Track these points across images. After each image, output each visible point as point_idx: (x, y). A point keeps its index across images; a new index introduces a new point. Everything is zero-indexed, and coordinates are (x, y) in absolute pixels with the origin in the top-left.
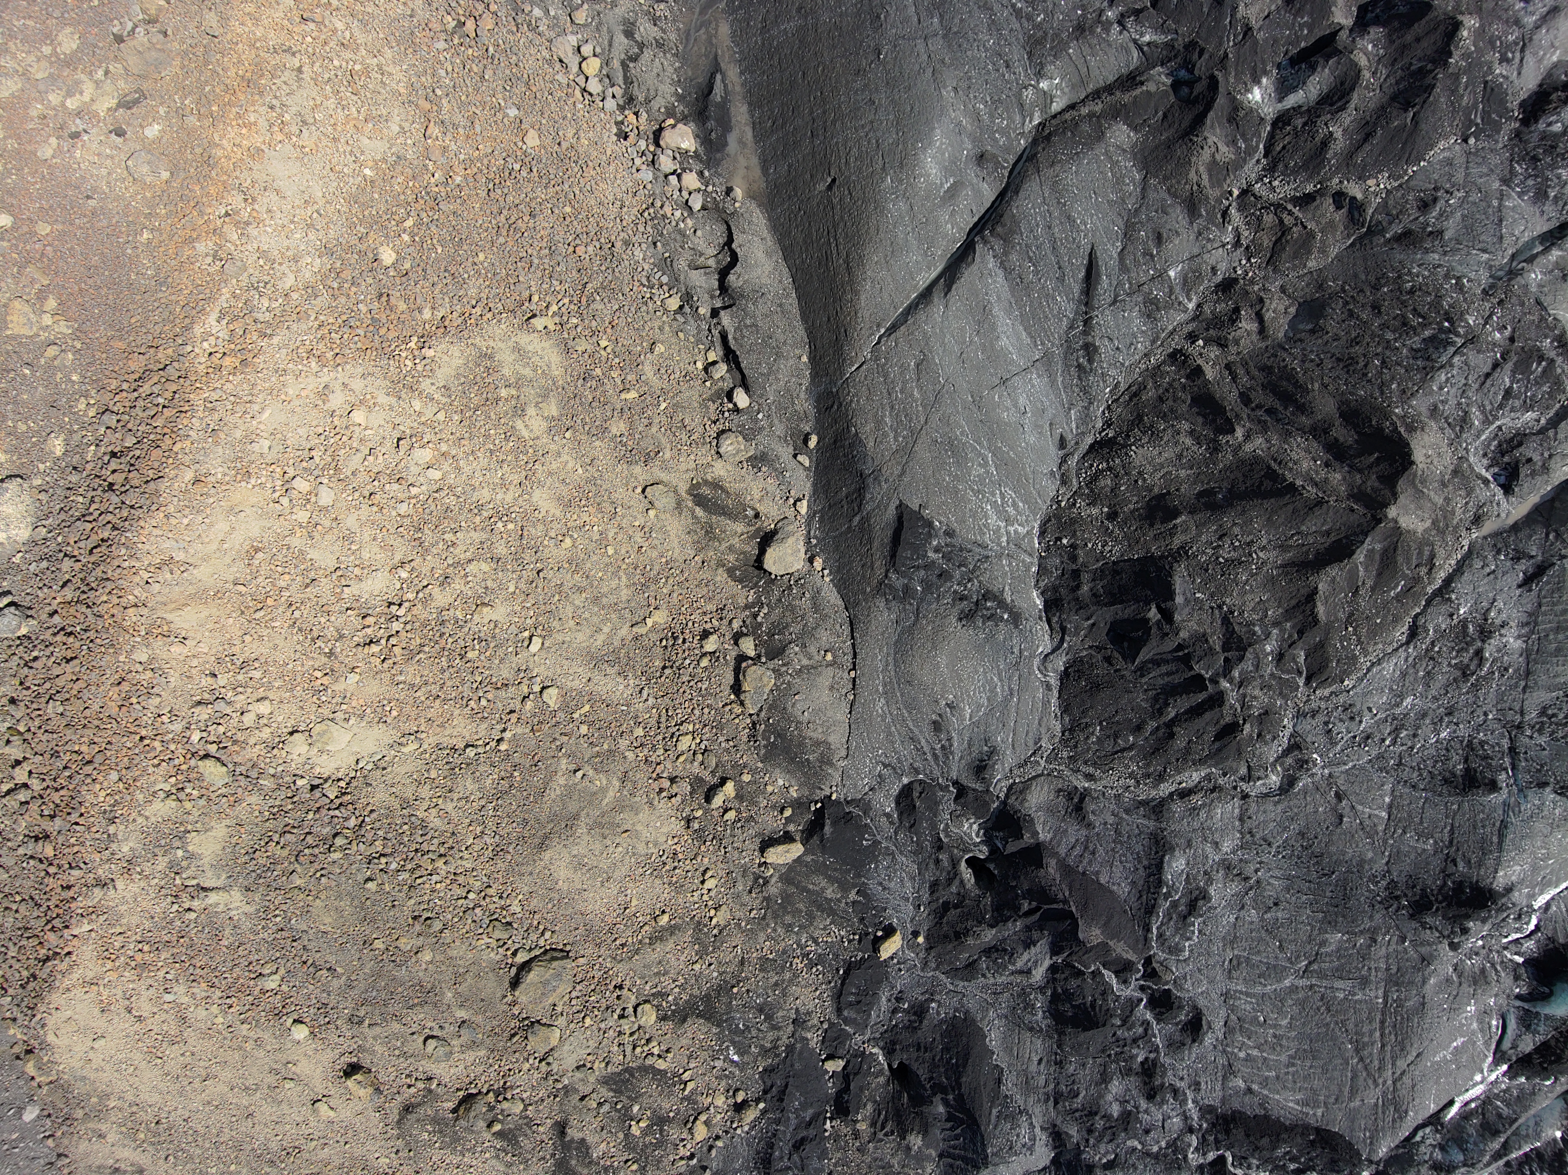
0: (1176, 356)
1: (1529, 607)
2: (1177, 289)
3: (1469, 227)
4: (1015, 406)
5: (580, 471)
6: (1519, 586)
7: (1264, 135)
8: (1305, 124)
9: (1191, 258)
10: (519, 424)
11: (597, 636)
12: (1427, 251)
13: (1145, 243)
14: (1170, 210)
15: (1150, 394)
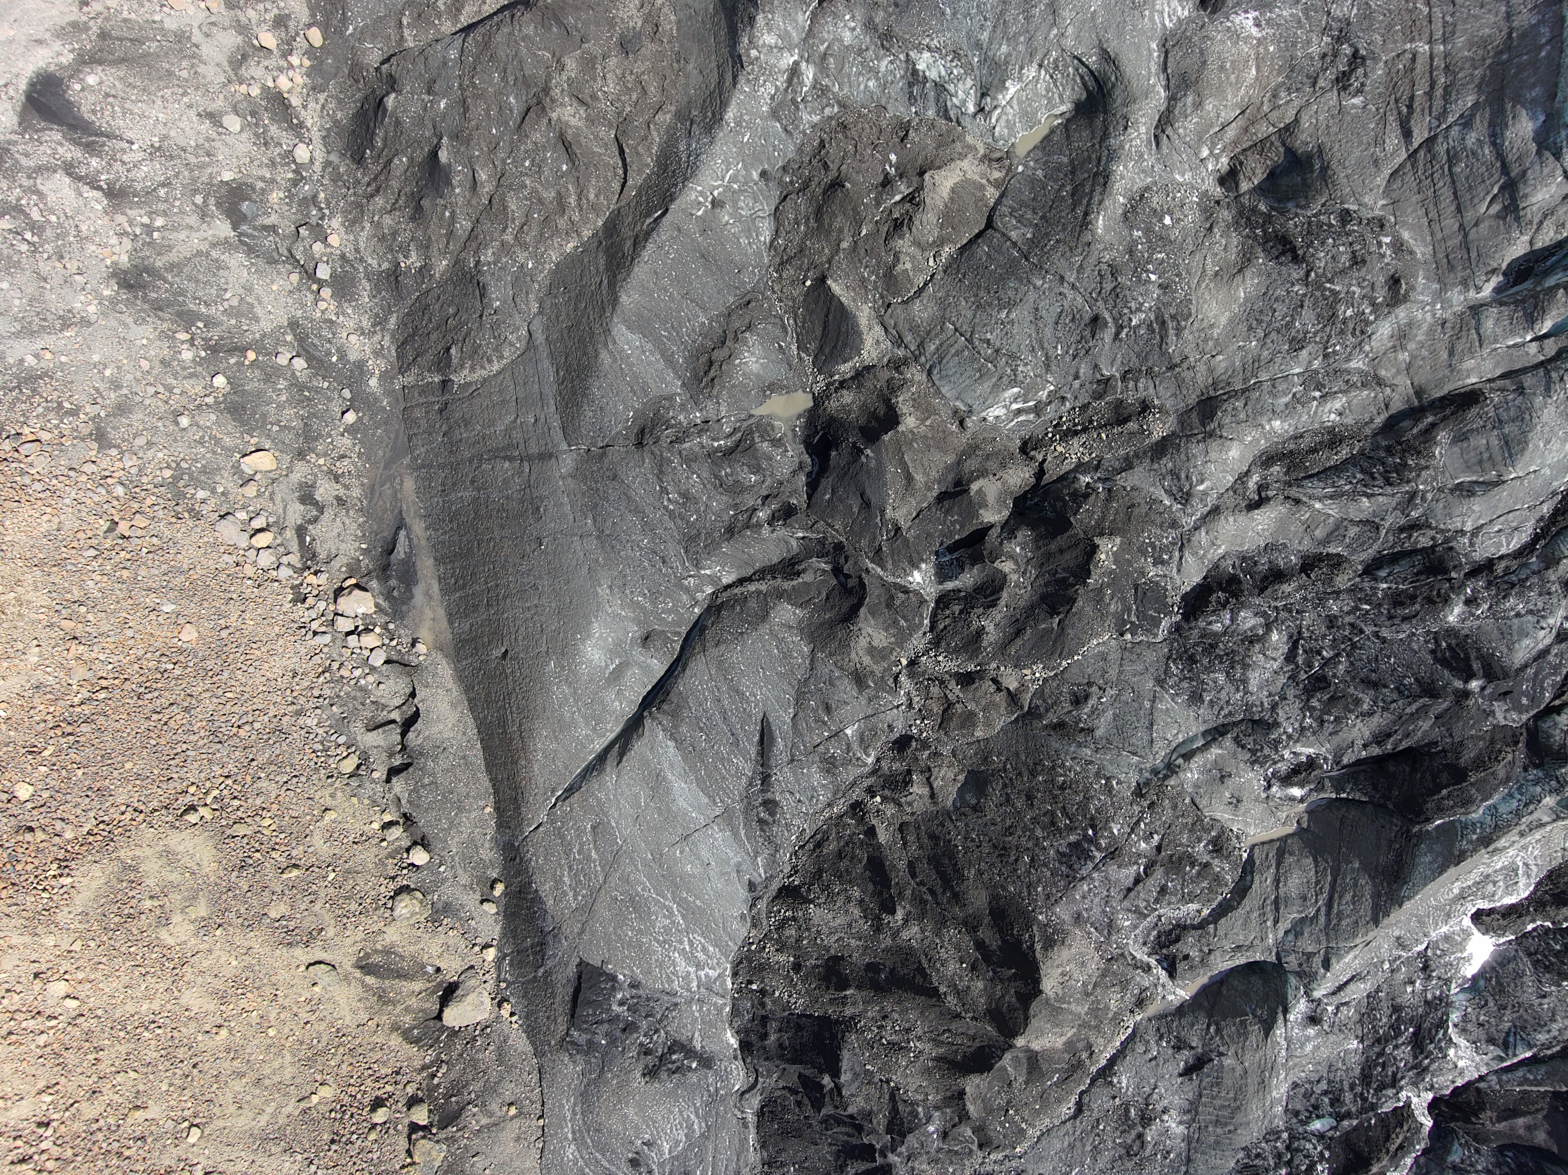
0: (857, 807)
1: (1190, 1096)
2: (855, 746)
3: (1120, 727)
4: (698, 858)
5: (234, 963)
6: (1181, 1075)
7: (927, 612)
8: (961, 612)
9: (866, 717)
10: (164, 934)
11: (260, 1117)
12: (1080, 745)
13: (815, 711)
14: (838, 683)
15: (832, 846)
